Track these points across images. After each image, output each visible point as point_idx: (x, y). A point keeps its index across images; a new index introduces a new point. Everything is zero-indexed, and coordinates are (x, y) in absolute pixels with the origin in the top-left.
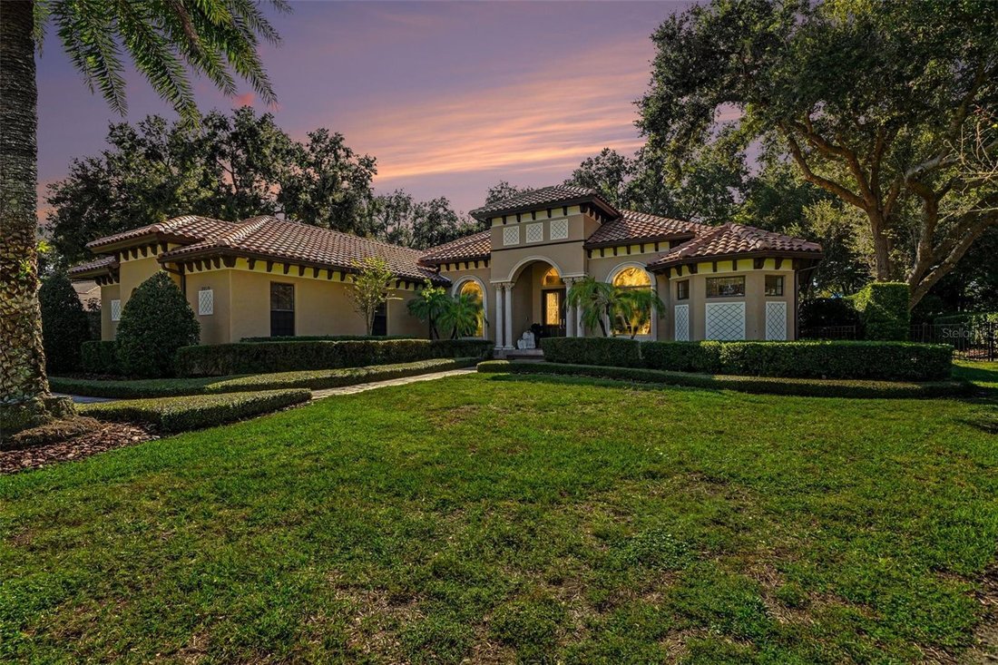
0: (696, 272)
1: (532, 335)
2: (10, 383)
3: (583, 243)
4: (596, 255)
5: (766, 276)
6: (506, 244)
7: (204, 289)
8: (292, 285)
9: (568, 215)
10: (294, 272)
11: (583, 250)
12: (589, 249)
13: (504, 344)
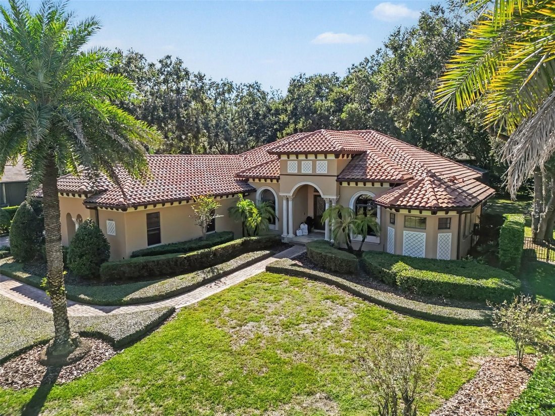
0: (399, 212)
1: (306, 226)
2: (59, 334)
3: (336, 178)
4: (345, 184)
5: (439, 218)
6: (289, 172)
7: (109, 220)
8: (159, 212)
9: (328, 158)
10: (159, 206)
11: (336, 182)
12: (340, 181)
13: (288, 233)
